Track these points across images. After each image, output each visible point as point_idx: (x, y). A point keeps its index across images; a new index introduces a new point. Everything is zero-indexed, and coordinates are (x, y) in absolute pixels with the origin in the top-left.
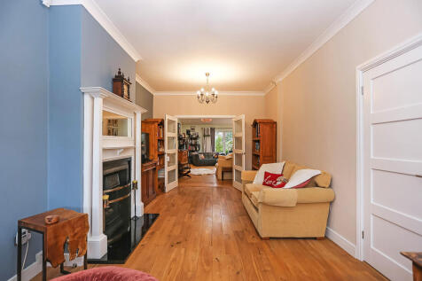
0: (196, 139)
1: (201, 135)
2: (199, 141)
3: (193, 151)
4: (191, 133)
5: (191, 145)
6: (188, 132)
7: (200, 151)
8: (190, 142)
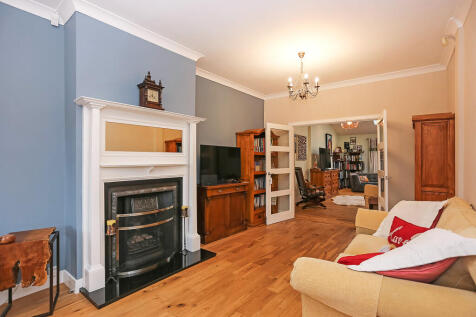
0: (358, 154)
1: (365, 148)
2: (363, 158)
3: (353, 171)
4: (351, 147)
5: (351, 162)
6: (347, 145)
7: (365, 171)
8: (348, 158)
